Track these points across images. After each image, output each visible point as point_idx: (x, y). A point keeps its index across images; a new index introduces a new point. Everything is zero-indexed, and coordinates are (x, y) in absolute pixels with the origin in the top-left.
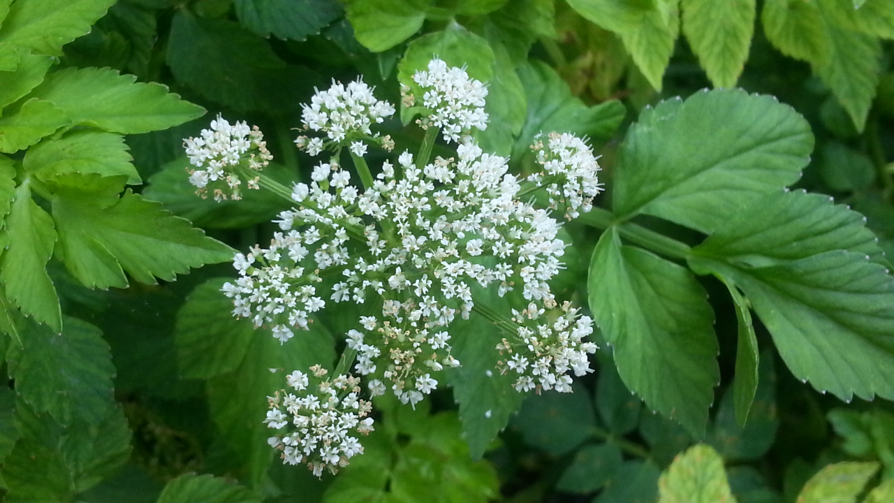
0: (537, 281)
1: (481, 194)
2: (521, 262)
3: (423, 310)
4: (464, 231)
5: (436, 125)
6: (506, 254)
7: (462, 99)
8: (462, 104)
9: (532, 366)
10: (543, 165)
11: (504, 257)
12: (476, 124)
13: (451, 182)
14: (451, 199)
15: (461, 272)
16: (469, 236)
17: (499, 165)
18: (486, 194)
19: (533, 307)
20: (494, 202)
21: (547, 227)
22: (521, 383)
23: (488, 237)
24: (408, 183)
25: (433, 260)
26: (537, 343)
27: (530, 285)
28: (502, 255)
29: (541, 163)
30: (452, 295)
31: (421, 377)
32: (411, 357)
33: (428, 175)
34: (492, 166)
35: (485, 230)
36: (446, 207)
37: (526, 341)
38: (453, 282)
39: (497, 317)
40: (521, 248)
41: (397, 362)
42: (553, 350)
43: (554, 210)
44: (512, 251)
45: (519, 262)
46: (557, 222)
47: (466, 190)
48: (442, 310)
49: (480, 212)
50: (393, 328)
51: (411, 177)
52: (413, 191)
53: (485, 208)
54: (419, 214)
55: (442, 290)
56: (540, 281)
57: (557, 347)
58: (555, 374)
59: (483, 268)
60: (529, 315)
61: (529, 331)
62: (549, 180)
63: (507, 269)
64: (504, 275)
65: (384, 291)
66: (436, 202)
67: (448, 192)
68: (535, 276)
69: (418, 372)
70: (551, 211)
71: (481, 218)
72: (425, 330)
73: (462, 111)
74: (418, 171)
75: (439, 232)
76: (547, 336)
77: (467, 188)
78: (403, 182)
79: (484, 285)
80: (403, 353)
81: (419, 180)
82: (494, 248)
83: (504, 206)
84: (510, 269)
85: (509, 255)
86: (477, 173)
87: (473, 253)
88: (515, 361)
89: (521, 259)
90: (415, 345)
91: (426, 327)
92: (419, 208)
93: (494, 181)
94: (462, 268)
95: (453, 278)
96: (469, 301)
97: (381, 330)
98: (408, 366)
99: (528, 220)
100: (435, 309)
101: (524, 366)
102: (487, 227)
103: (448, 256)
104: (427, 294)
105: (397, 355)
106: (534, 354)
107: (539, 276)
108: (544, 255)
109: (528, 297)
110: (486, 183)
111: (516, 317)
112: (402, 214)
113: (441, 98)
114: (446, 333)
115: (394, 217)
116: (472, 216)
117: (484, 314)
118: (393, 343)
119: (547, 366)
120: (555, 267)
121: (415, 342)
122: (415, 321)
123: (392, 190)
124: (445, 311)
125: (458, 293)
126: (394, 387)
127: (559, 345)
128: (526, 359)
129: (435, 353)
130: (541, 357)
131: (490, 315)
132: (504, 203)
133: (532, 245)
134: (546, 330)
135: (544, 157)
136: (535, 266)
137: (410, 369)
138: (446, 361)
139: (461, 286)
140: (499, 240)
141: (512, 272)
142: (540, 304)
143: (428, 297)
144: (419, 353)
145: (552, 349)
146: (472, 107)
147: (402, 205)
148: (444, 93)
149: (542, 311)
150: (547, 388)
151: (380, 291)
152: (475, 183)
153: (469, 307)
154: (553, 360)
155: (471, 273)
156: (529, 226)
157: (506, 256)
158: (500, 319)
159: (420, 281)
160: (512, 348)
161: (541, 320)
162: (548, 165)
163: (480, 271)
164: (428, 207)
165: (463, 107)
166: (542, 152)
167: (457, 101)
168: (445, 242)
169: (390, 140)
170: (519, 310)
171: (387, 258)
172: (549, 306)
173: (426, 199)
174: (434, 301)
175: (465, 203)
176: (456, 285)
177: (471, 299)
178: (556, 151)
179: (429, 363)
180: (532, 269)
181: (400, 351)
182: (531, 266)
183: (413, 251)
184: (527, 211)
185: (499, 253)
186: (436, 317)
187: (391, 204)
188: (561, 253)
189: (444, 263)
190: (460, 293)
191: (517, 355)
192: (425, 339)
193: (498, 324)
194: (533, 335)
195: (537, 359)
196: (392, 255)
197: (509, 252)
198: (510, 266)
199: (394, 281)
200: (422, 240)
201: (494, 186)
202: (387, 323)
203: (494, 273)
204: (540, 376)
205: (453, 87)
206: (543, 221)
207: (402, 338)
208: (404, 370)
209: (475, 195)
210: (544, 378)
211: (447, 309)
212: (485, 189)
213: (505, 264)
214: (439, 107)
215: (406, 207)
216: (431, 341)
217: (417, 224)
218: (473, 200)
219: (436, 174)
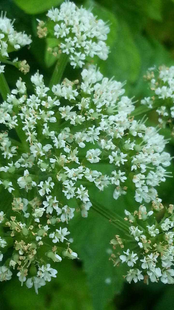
0: (147, 187)
1: (100, 111)
2: (134, 169)
3: (46, 208)
4: (85, 142)
5: (64, 52)
6: (120, 163)
7: (87, 32)
8: (87, 37)
9: (141, 260)
10: (154, 91)
11: (119, 165)
12: (98, 54)
13: (75, 99)
14: (74, 113)
15: (80, 176)
16: (89, 145)
17: (116, 88)
18: (105, 111)
19: (143, 209)
20: (112, 118)
21: (156, 142)
22: (132, 274)
23: (106, 147)
24: (37, 98)
25: (57, 165)
26: (146, 241)
27: (141, 190)
28: (118, 163)
29: (153, 89)
30: (72, 196)
31: (43, 266)
32: (33, 249)
33: (56, 93)
34: (111, 88)
35: (103, 141)
36: (70, 120)
37: (137, 239)
38: (73, 184)
39: (112, 216)
40: (134, 158)
41: (21, 253)
42: (160, 248)
43: (162, 128)
44: (126, 160)
45: (132, 170)
46: (165, 138)
47: (87, 106)
48: (63, 208)
49: (99, 125)
50: (18, 223)
51: (40, 93)
52: (41, 105)
53: (103, 123)
54: (45, 125)
55: (63, 191)
56: (149, 187)
57: (163, 245)
58: (162, 268)
59: (101, 174)
60: (140, 216)
61: (139, 230)
62: (159, 102)
63: (122, 176)
64: (118, 181)
65: (14, 189)
66: (61, 116)
67: (72, 107)
68: (145, 183)
69: (40, 261)
70: (161, 128)
71: (100, 131)
72: (47, 226)
73: (87, 42)
74: (47, 89)
75: (63, 141)
76: (155, 235)
77: (88, 104)
78: (32, 97)
79: (101, 188)
80: (26, 245)
81: (47, 96)
82: (110, 157)
83: (120, 122)
84: (124, 175)
85: (123, 164)
86: (98, 92)
87: (92, 161)
88: (127, 256)
89: (134, 167)
90: (37, 239)
91: (48, 223)
92: (46, 119)
93: (112, 100)
94: (82, 173)
95: (74, 181)
96: (87, 202)
97: (8, 223)
98: (31, 257)
99: (140, 135)
100: (56, 208)
101: (134, 261)
102: (105, 139)
103: (69, 162)
104: (50, 194)
105: (20, 246)
106: (143, 250)
107: (149, 183)
108: (154, 165)
109: (139, 200)
110: (105, 101)
111: (128, 217)
112: (30, 124)
113: (69, 30)
114: (65, 229)
115: (24, 126)
116: (92, 129)
117: (102, 212)
118: (18, 236)
119: (154, 262)
120: (162, 175)
121: (37, 235)
122: (39, 217)
123: (24, 103)
124: (66, 210)
125: (77, 195)
126: (19, 274)
127: (165, 243)
128: (136, 254)
129: (55, 246)
130: (149, 253)
131: (107, 214)
132: (120, 119)
133: (144, 156)
134: (154, 230)
135: (155, 84)
136: (146, 174)
137: (33, 259)
138: (66, 253)
139: (80, 188)
140: (115, 151)
141: (125, 178)
142: (149, 206)
143: (50, 197)
144: (41, 245)
145: (158, 246)
146: (95, 40)
147: (31, 117)
148: (72, 27)
149: (151, 213)
150: (153, 280)
151: (10, 190)
152: (95, 101)
153: (87, 207)
154: (159, 256)
155: (89, 178)
156: (141, 139)
157: (121, 164)
158: (115, 218)
159: (44, 183)
160: (124, 244)
161: (150, 221)
162: (158, 91)
163: (98, 176)
164: (54, 120)
165: (88, 39)
166: (153, 81)
167: (83, 33)
168: (67, 150)
169: (26, 64)
170: (131, 211)
171: (17, 162)
172: (157, 208)
173: (52, 113)
174: (55, 201)
175: (86, 118)
176: (76, 188)
177: (89, 200)
178: (165, 80)
179: (50, 255)
180: (143, 177)
181: (25, 243)
182: (142, 174)
183: (39, 156)
184: (140, 127)
185: (115, 162)
186: (58, 214)
187: (21, 115)
188: (167, 164)
189: (66, 168)
190: (79, 195)
191: (128, 250)
192: (46, 234)
193: (113, 222)
194: (143, 234)
195: (146, 255)
196: (21, 160)
197: (123, 161)
198: (124, 173)
199: (22, 182)
200: (48, 147)
201: (113, 105)
202: (13, 218)
203: (109, 179)
204: (149, 270)
205: (80, 22)
206: (153, 136)
207: (26, 232)
208: (28, 259)
209: (95, 111)
210: (151, 272)
211: (68, 208)
212: (104, 107)
213: (120, 171)
214: (67, 37)
215: (34, 119)
216: (52, 235)
217: (43, 133)
218: (93, 114)
219: (62, 92)
